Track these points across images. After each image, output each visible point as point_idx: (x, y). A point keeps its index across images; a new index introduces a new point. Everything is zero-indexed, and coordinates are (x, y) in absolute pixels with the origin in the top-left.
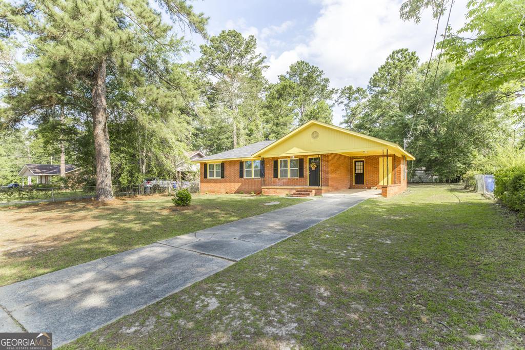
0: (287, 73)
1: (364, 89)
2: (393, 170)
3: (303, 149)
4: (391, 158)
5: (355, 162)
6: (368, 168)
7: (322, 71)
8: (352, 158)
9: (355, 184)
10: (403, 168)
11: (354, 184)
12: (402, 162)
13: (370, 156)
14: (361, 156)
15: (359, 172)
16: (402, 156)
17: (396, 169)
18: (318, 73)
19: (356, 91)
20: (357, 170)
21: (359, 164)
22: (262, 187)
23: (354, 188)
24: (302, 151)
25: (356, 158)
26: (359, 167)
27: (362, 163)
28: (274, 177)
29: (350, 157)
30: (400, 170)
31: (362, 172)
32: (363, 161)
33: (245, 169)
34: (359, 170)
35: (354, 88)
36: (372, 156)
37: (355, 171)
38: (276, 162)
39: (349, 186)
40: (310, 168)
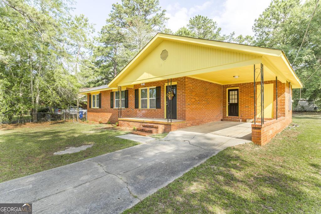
0: (188, 25)
1: (252, 37)
2: (274, 100)
3: (153, 75)
4: (272, 85)
5: (229, 90)
6: (243, 98)
7: (216, 22)
8: (225, 87)
9: (229, 115)
10: (288, 97)
11: (227, 115)
12: (287, 89)
13: (245, 84)
14: (236, 84)
15: (233, 102)
16: (287, 82)
17: (279, 99)
18: (212, 24)
19: (245, 39)
20: (231, 101)
21: (233, 93)
22: (119, 119)
23: (227, 120)
24: (152, 76)
25: (230, 86)
26: (233, 96)
27: (236, 92)
28: (135, 108)
29: (223, 86)
30: (284, 100)
31: (236, 102)
32: (237, 90)
33: (115, 100)
34: (233, 100)
35: (244, 37)
36: (248, 83)
37: (229, 101)
38: (137, 91)
39: (221, 118)
40: (167, 98)
